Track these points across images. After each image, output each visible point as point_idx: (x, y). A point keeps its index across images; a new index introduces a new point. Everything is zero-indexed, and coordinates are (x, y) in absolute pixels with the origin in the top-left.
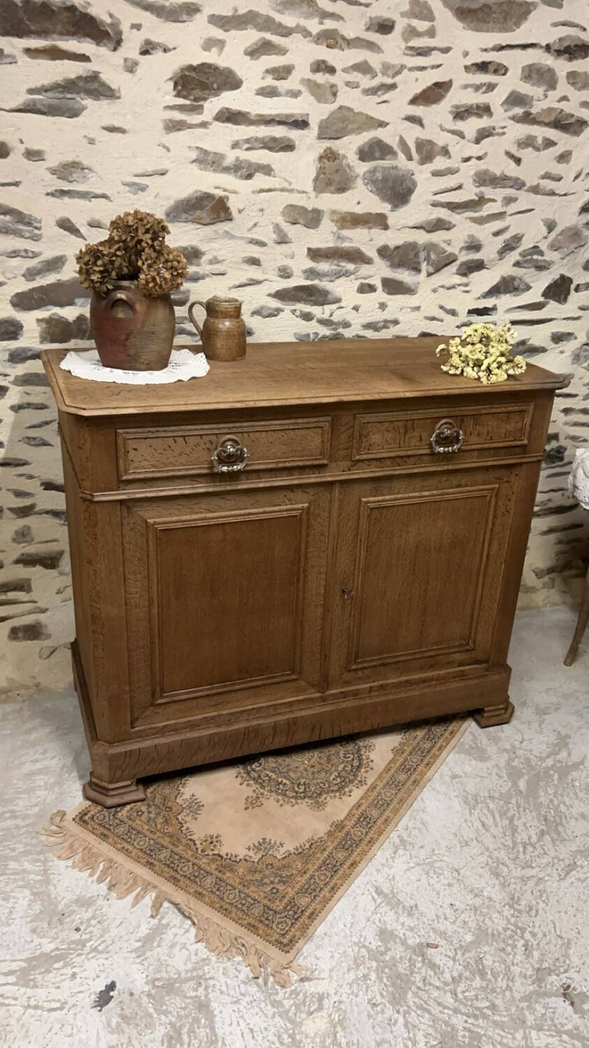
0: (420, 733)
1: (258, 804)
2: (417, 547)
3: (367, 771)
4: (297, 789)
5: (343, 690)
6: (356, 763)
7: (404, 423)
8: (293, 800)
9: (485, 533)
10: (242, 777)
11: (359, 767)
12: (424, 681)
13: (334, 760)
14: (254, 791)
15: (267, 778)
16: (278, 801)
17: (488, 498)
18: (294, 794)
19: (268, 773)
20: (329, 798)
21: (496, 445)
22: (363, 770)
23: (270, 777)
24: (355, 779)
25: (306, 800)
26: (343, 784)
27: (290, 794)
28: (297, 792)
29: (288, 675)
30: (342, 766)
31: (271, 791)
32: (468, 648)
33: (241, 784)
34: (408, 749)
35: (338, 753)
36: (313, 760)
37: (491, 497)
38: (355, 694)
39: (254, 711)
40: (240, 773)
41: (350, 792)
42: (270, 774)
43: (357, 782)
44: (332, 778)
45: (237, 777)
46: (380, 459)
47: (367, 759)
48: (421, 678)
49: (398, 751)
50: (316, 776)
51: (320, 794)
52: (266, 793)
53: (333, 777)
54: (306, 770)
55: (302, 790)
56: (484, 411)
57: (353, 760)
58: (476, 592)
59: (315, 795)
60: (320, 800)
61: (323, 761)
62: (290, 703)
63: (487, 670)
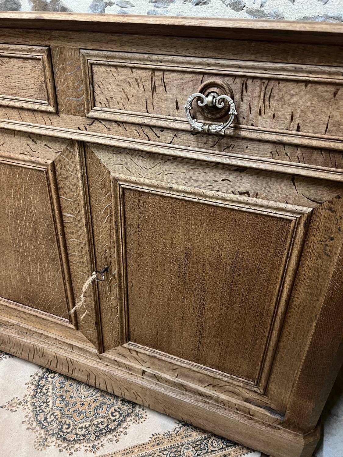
0: (196, 436)
1: (14, 409)
2: (187, 255)
3: (111, 440)
4: (48, 416)
5: (117, 359)
6: (112, 426)
7: (149, 73)
8: (35, 424)
9: (285, 272)
10: (34, 378)
11: (110, 431)
12: (201, 394)
13: (103, 411)
14: (26, 396)
15: (45, 391)
16: (26, 417)
17: (292, 224)
18: (43, 419)
19: (51, 388)
20: (54, 444)
21: (306, 142)
22: (110, 436)
23: (47, 392)
24: (93, 441)
25: (42, 431)
26: (82, 438)
27: (41, 417)
28: (46, 419)
29: (66, 322)
30: (99, 420)
31: (33, 404)
32: (256, 389)
33: (26, 384)
34: (166, 444)
35: (113, 405)
36: (89, 399)
37: (297, 224)
38: (129, 369)
39: (43, 336)
40: (37, 374)
41: (76, 450)
42: (50, 390)
43: (91, 444)
44: (81, 426)
45: (31, 376)
46: (123, 122)
47: (125, 428)
48: (198, 391)
49: (156, 440)
50: (74, 415)
51: (53, 434)
52: (29, 404)
53: (83, 425)
54: (75, 404)
55: (49, 420)
56: (284, 75)
57: (114, 421)
58: (269, 338)
59: (51, 432)
60: (49, 440)
61: (93, 405)
62: (72, 346)
63: (280, 424)
